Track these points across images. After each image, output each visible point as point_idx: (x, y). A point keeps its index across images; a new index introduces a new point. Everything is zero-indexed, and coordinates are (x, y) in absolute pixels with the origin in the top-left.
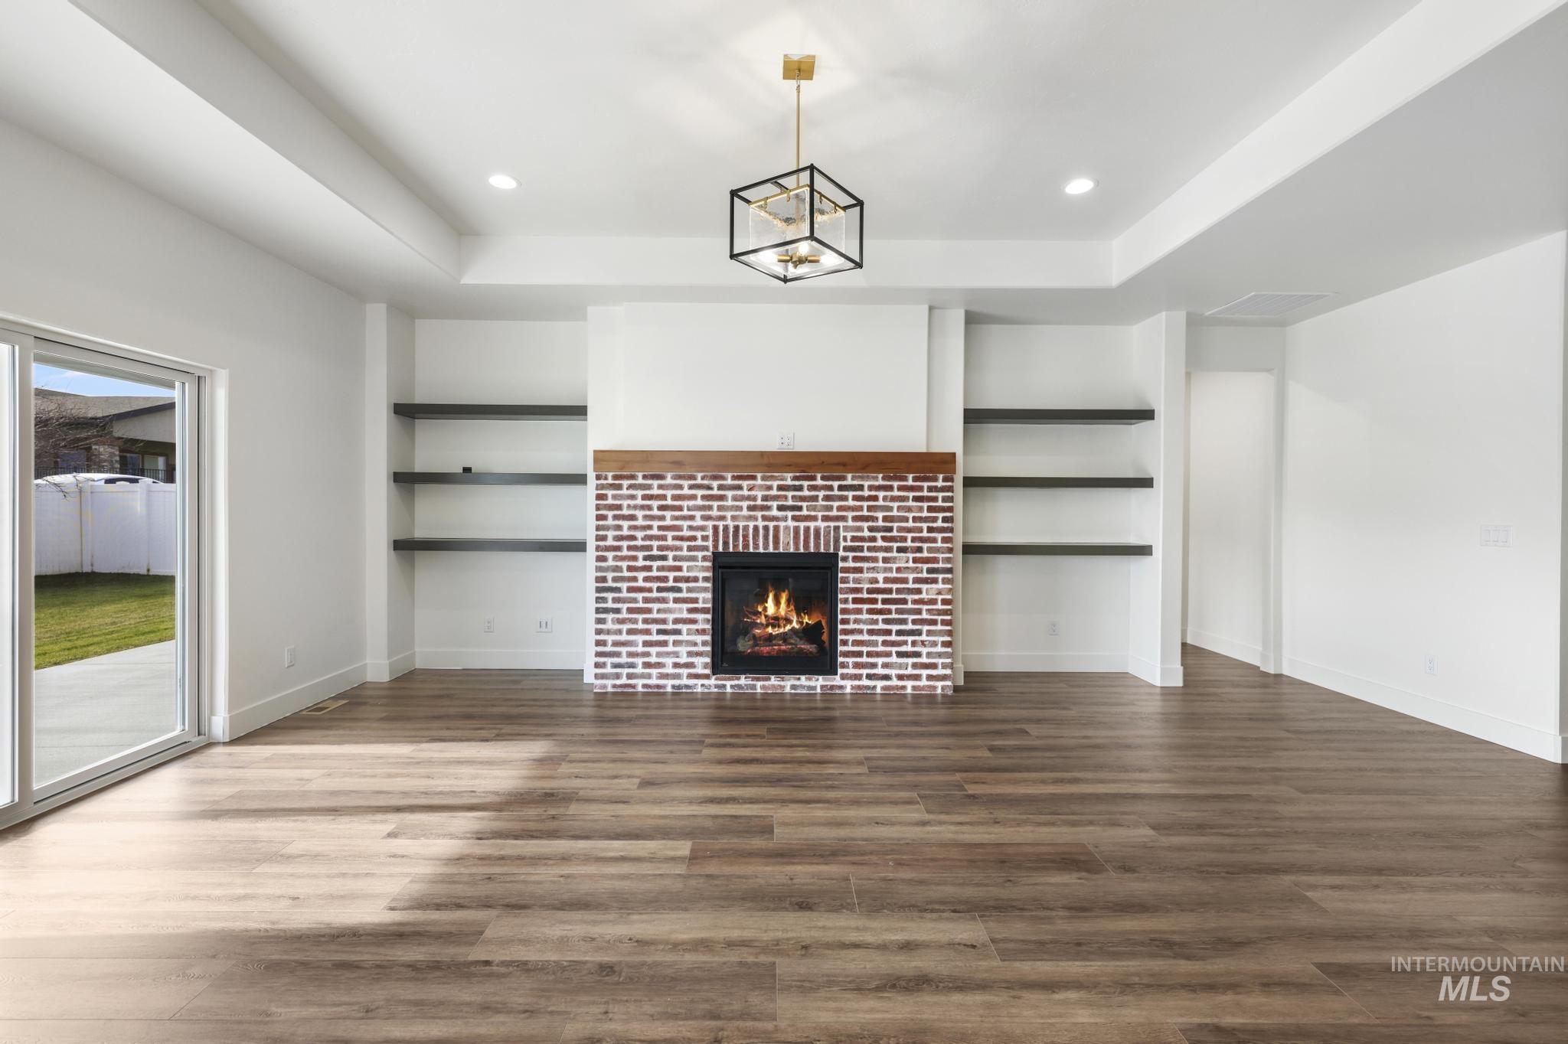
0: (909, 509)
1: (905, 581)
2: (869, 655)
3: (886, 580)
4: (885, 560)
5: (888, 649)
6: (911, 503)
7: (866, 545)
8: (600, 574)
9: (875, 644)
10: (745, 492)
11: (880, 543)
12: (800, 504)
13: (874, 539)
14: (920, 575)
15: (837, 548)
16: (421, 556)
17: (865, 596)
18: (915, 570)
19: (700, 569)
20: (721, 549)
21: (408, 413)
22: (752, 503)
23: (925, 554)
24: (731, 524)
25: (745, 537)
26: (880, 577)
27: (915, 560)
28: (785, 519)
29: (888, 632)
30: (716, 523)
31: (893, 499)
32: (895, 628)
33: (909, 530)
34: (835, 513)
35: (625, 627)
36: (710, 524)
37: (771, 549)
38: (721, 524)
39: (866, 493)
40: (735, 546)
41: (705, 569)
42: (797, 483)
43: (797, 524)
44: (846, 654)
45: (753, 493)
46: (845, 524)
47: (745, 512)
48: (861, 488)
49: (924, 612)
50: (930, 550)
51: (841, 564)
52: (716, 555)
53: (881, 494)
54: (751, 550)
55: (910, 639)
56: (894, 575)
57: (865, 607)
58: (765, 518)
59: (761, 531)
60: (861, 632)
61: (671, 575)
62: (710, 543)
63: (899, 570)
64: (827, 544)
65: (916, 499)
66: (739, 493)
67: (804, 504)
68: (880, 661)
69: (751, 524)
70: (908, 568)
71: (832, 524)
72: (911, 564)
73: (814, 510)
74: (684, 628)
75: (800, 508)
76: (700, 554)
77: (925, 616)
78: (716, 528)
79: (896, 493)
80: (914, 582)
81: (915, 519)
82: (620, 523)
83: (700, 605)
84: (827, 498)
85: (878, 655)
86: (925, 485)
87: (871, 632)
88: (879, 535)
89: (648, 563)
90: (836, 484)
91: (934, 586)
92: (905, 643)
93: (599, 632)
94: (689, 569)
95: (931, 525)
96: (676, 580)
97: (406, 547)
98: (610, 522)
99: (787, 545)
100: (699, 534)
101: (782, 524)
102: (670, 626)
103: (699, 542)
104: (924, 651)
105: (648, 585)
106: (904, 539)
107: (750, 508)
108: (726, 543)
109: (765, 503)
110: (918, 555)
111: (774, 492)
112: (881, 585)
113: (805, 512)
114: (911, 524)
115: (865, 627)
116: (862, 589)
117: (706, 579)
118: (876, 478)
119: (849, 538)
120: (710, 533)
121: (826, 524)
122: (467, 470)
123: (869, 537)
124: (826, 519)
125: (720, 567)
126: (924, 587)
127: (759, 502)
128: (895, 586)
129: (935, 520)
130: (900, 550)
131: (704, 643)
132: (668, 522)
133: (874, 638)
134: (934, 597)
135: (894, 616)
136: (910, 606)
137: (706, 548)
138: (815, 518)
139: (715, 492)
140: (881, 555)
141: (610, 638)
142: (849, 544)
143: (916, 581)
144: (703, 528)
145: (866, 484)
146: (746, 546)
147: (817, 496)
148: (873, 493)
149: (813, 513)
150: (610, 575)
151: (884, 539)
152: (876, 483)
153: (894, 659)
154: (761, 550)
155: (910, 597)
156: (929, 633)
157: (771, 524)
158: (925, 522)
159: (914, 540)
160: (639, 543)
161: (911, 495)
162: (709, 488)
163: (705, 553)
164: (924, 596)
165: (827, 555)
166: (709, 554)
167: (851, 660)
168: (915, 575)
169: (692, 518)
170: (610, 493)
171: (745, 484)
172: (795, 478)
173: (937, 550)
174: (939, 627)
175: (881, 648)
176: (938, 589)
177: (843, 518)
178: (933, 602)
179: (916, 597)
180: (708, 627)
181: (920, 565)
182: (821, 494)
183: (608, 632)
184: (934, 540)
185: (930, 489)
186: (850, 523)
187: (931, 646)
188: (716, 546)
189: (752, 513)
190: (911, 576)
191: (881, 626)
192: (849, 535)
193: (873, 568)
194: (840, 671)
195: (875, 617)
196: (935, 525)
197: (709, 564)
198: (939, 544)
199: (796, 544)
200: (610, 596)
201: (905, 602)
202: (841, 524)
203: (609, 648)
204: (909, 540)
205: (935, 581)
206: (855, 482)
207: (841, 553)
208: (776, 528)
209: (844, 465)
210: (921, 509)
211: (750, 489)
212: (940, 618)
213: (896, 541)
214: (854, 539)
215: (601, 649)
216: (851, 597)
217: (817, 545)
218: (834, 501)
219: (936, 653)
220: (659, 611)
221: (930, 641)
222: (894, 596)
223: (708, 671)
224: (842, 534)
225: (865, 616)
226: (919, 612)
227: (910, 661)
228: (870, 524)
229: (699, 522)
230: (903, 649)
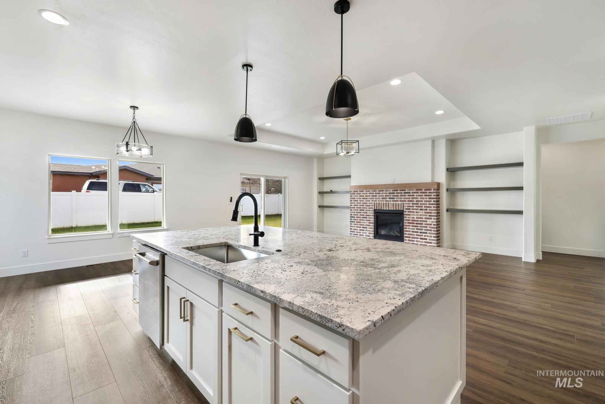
0: (423, 198)
1: (422, 218)
2: (412, 238)
3: (417, 218)
4: (416, 212)
5: (417, 237)
6: (424, 197)
7: (411, 208)
8: (351, 213)
9: (414, 235)
10: (381, 195)
11: (415, 208)
12: (394, 197)
13: (413, 207)
14: (427, 217)
15: (403, 209)
16: (325, 209)
17: (411, 222)
18: (425, 215)
19: (371, 213)
20: (376, 208)
21: (322, 179)
22: (383, 197)
23: (428, 211)
24: (378, 202)
25: (381, 205)
26: (415, 217)
27: (425, 213)
28: (391, 201)
29: (418, 232)
30: (375, 202)
31: (419, 196)
32: (419, 231)
33: (423, 204)
34: (403, 200)
35: (356, 226)
36: (373, 202)
37: (387, 209)
38: (376, 202)
39: (411, 194)
40: (379, 208)
41: (372, 213)
42: (393, 192)
43: (393, 202)
44: (406, 237)
45: (383, 195)
46: (406, 202)
47: (381, 199)
48: (410, 193)
49: (428, 227)
50: (429, 210)
51: (405, 213)
52: (375, 210)
53: (415, 194)
54: (383, 209)
55: (424, 234)
56: (419, 216)
57: (411, 225)
58: (386, 201)
59: (385, 204)
60: (410, 231)
61: (365, 214)
62: (373, 207)
63: (420, 215)
64: (401, 208)
65: (425, 195)
66: (380, 195)
67: (395, 197)
68: (415, 240)
69: (383, 202)
70: (423, 215)
71: (402, 202)
72: (424, 214)
73: (398, 199)
74: (368, 227)
75: (394, 198)
76: (371, 209)
77: (428, 228)
78: (374, 203)
79: (419, 194)
80: (425, 219)
81: (425, 201)
82: (355, 202)
83: (371, 222)
84: (401, 196)
85: (415, 238)
86: (428, 191)
87: (413, 232)
88: (415, 205)
89: (360, 211)
90: (403, 192)
91: (431, 220)
92: (423, 235)
93: (351, 226)
94: (369, 213)
95: (430, 203)
96: (366, 215)
97: (321, 207)
98: (353, 202)
99: (391, 208)
100: (371, 205)
101: (390, 202)
102: (365, 226)
103: (371, 207)
104: (428, 238)
105: (360, 216)
106: (422, 207)
107: (382, 198)
108: (377, 207)
109: (386, 197)
110: (426, 211)
111: (388, 194)
112: (415, 219)
113: (395, 199)
114: (424, 202)
115: (411, 230)
116: (410, 220)
117: (372, 215)
118: (414, 190)
119: (407, 206)
120: (373, 204)
121: (401, 202)
122: (331, 191)
123: (412, 206)
124: (401, 201)
125: (376, 213)
126: (428, 220)
127: (384, 197)
128: (419, 220)
129: (431, 201)
130: (421, 210)
131: (372, 231)
132: (364, 202)
133: (414, 233)
134: (431, 223)
135: (419, 228)
136: (424, 225)
137: (372, 208)
138: (398, 201)
139: (374, 195)
140: (415, 211)
141: (353, 228)
142: (407, 208)
143: (425, 218)
144: (372, 203)
145: (411, 192)
146: (381, 208)
147: (398, 195)
148: (413, 194)
149: (397, 200)
150: (353, 214)
151: (416, 206)
152: (414, 191)
153: (419, 240)
154: (385, 209)
155: (424, 223)
156: (429, 233)
157: (387, 202)
158: (428, 202)
159: (425, 207)
160: (359, 207)
161: (424, 194)
162: (373, 194)
163: (372, 209)
164: (428, 223)
165: (401, 210)
166: (373, 209)
167: (407, 239)
168: (425, 217)
169: (369, 201)
170: (353, 195)
171: (381, 192)
172: (393, 191)
173: (432, 210)
174: (433, 232)
175: (416, 236)
176: (432, 221)
177: (405, 201)
178: (431, 225)
179: (426, 223)
180: (373, 227)
181: (426, 214)
182: (399, 195)
183: (352, 227)
184: (431, 207)
185: (429, 193)
186: (407, 202)
187: (430, 237)
188: (374, 208)
189: (383, 200)
190: (424, 217)
191: (416, 230)
192: (407, 205)
193: (413, 214)
194: (405, 241)
195: (414, 228)
196: (431, 203)
197: (373, 212)
198: (432, 208)
199: (393, 207)
200: (353, 218)
201: (422, 224)
202: (404, 202)
203: (353, 230)
204: (423, 207)
205: (431, 219)
206: (408, 191)
207: (405, 210)
208: (388, 203)
209: (405, 187)
210: (426, 198)
211: (382, 194)
212: (433, 229)
213: (420, 207)
214: (408, 206)
215: (351, 230)
216: (407, 222)
217: (398, 208)
218: (402, 196)
219: (432, 239)
220: (363, 223)
221: (430, 236)
222: (419, 222)
223: (373, 238)
224: (405, 205)
225: (411, 227)
226: (426, 227)
227: (424, 241)
228: (412, 202)
229: (371, 202)
230: (422, 237)
